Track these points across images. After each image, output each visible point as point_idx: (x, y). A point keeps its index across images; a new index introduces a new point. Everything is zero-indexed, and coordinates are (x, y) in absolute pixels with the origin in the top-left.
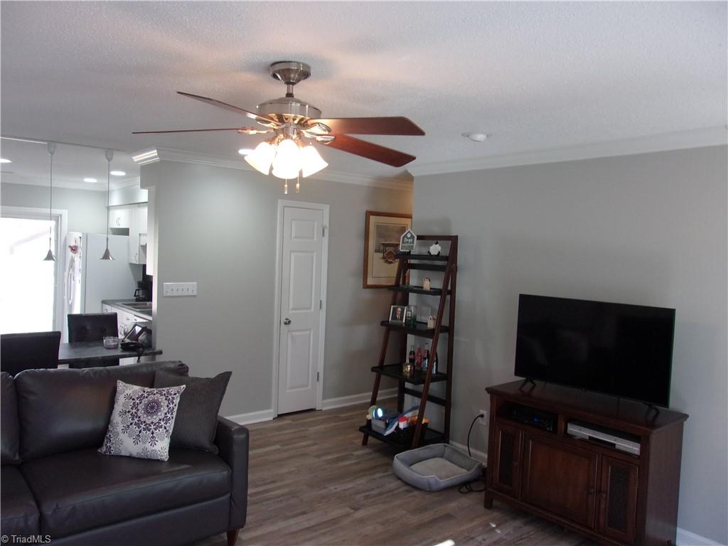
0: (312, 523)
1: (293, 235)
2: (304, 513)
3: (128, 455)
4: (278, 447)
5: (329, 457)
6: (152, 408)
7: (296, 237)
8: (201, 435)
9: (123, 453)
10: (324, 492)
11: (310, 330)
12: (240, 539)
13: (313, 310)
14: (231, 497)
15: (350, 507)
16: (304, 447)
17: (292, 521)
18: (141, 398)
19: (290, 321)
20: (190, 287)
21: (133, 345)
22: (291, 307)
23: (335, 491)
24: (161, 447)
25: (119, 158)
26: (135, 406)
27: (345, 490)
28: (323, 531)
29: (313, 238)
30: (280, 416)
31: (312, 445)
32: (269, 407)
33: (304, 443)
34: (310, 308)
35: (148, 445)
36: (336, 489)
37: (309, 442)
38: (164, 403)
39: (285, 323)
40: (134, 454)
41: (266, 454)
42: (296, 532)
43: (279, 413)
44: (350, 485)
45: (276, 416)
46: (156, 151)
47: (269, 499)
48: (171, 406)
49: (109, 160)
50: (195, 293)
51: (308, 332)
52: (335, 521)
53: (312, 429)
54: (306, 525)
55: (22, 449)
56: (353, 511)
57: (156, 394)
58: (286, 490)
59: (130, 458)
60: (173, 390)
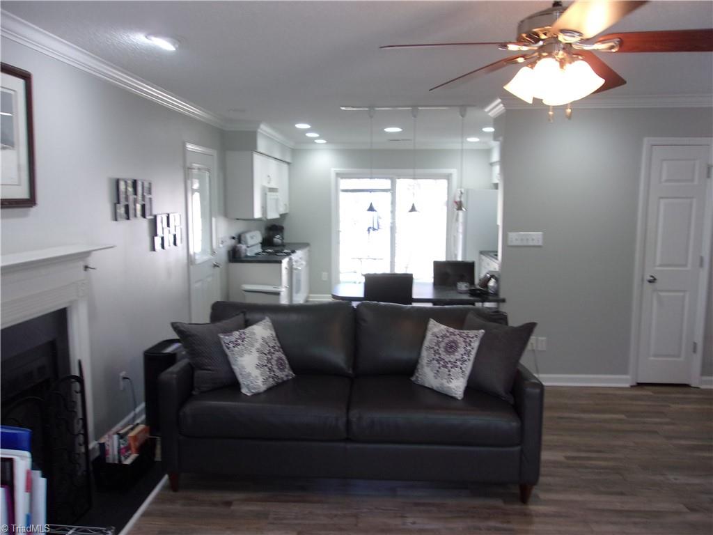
0: (627, 507)
1: (664, 178)
2: (622, 494)
3: (430, 387)
4: (622, 417)
5: (683, 442)
6: (451, 347)
7: (667, 181)
8: (496, 381)
9: (427, 385)
10: (658, 478)
11: (684, 291)
12: (537, 496)
13: (689, 267)
14: (522, 451)
15: (685, 505)
16: (656, 423)
17: (604, 498)
18: (444, 336)
19: (655, 279)
20: (536, 237)
21: (478, 292)
22: (658, 262)
23: (674, 481)
24: (457, 386)
25: (473, 114)
26: (438, 344)
27: (687, 484)
28: (637, 520)
29: (692, 180)
30: (640, 385)
31: (667, 424)
32: (625, 373)
33: (657, 420)
34: (685, 265)
35: (444, 381)
36: (676, 479)
37: (667, 420)
38: (462, 345)
39: (650, 281)
40: (435, 388)
41: (605, 421)
42: (603, 510)
43: (639, 382)
44: (697, 481)
45: (635, 384)
46: (499, 100)
47: (586, 468)
48: (468, 348)
49: (463, 116)
50: (540, 243)
51: (681, 294)
52: (658, 514)
53: (675, 407)
54: (618, 506)
55: (355, 367)
56: (686, 510)
57: (457, 335)
58: (611, 464)
59: (431, 390)
60: (472, 333)
